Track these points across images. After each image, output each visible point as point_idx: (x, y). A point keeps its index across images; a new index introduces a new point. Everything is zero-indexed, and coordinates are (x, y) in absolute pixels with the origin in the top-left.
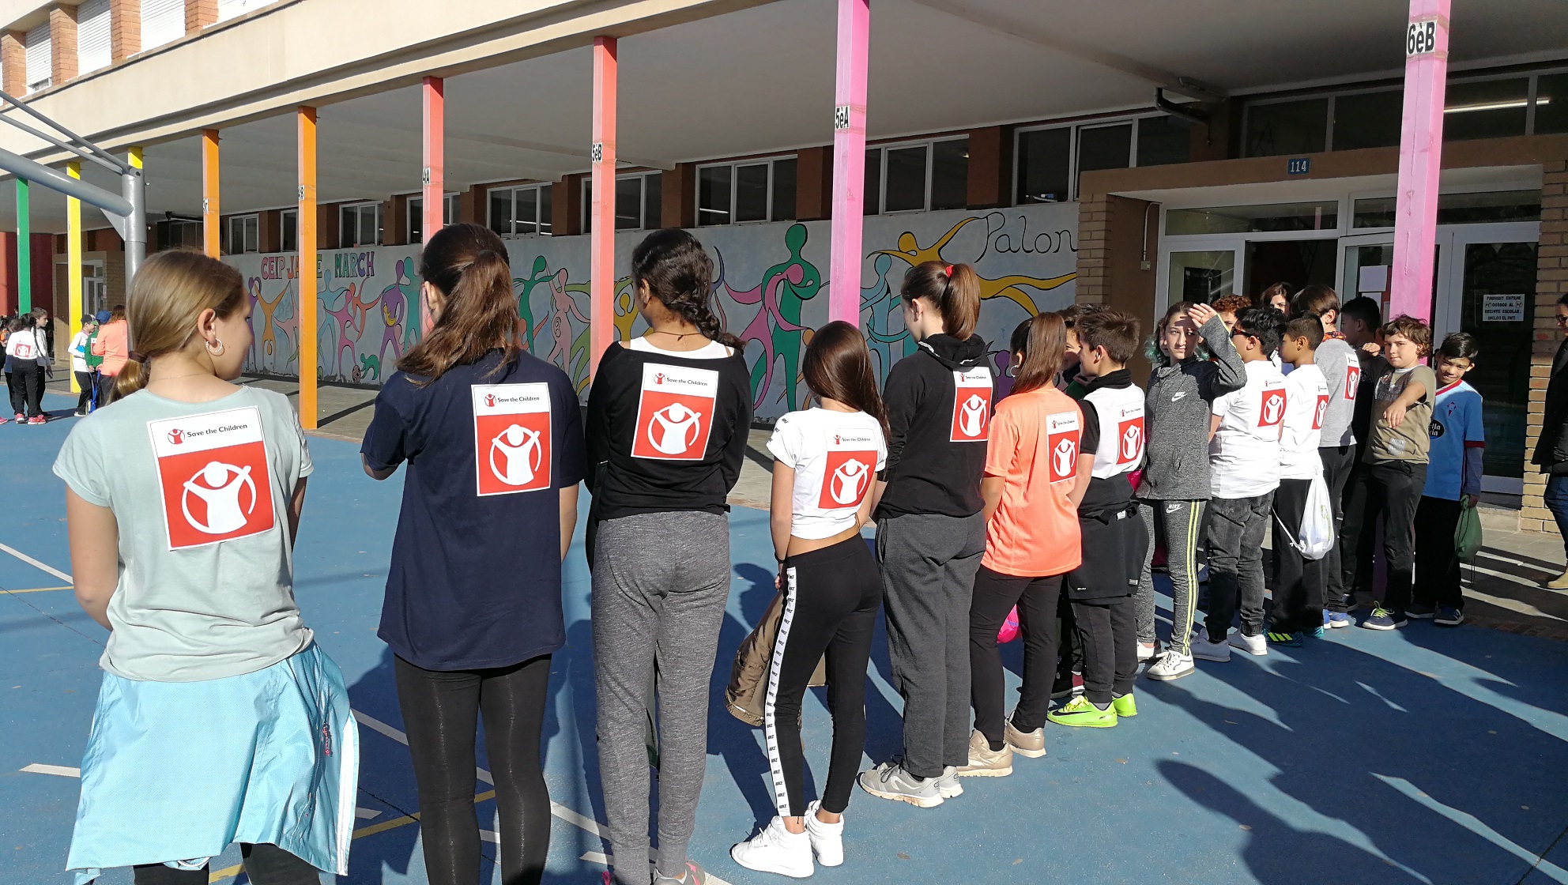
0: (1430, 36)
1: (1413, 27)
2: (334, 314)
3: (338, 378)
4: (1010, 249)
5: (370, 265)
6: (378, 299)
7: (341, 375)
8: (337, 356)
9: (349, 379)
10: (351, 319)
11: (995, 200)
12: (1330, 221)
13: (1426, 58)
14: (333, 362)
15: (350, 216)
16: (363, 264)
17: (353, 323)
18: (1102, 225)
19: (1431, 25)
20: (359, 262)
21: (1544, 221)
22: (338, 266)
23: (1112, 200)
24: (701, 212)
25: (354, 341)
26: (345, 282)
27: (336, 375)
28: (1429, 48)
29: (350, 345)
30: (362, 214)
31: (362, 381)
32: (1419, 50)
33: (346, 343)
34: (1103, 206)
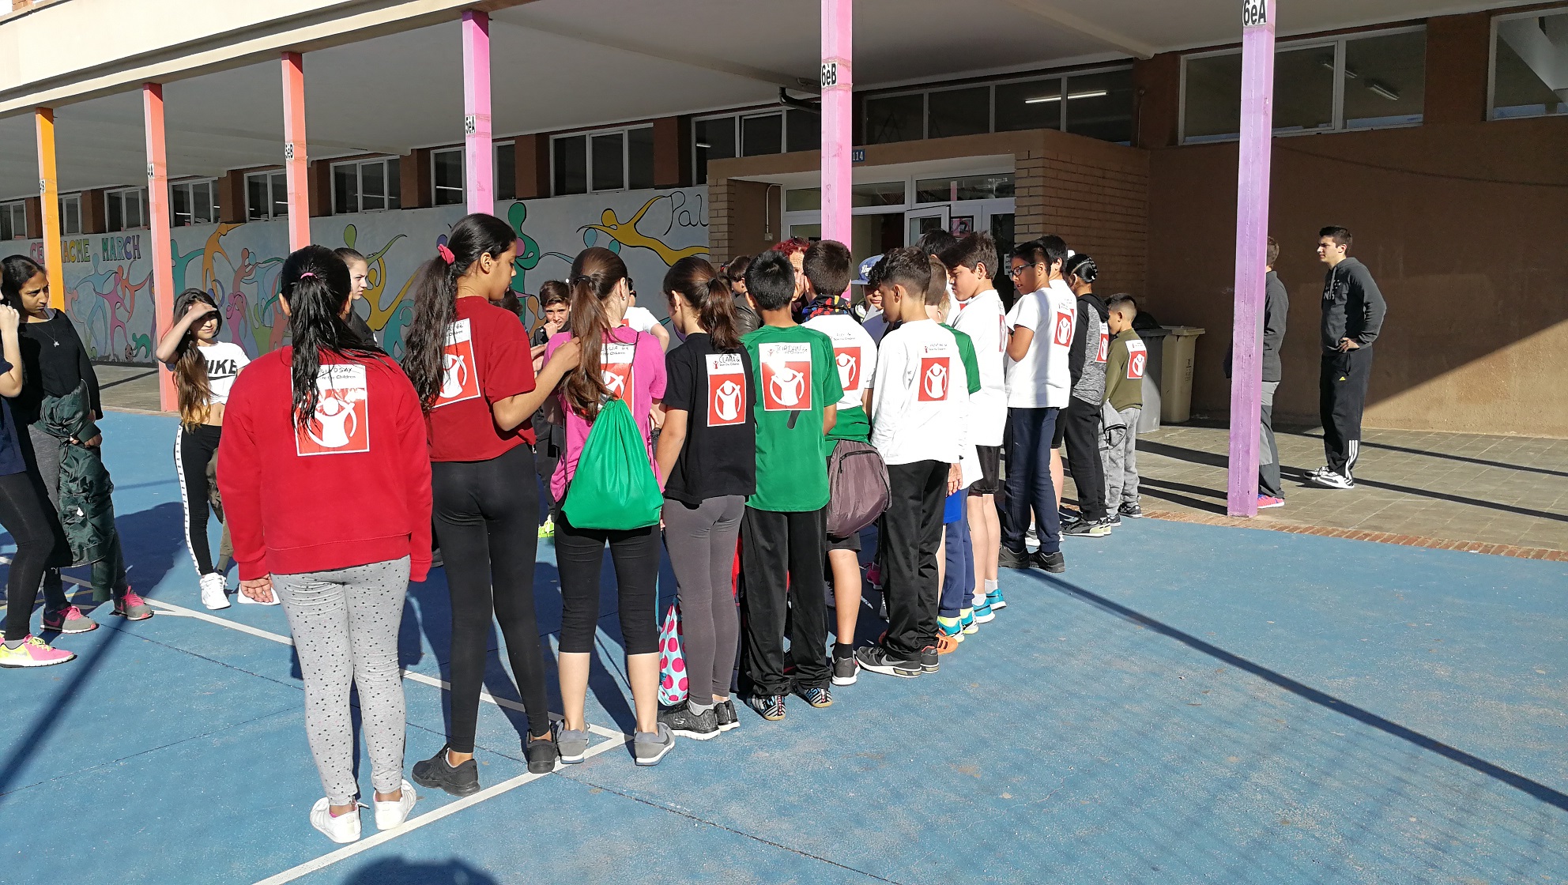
0: (834, 74)
1: (824, 66)
2: (104, 296)
3: (112, 358)
4: (690, 223)
5: (136, 248)
6: (146, 280)
7: (114, 355)
8: (109, 337)
9: (122, 358)
10: (121, 301)
11: (677, 182)
12: (899, 199)
13: (832, 90)
14: (106, 342)
15: (115, 201)
16: (130, 248)
17: (123, 304)
18: (725, 205)
19: (834, 66)
20: (125, 246)
21: (1018, 197)
22: (105, 250)
23: (732, 183)
24: (437, 190)
25: (125, 321)
26: (113, 265)
27: (110, 355)
28: (834, 82)
29: (121, 325)
30: (127, 199)
31: (135, 360)
32: (828, 84)
33: (117, 324)
34: (724, 189)
